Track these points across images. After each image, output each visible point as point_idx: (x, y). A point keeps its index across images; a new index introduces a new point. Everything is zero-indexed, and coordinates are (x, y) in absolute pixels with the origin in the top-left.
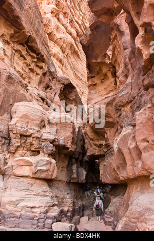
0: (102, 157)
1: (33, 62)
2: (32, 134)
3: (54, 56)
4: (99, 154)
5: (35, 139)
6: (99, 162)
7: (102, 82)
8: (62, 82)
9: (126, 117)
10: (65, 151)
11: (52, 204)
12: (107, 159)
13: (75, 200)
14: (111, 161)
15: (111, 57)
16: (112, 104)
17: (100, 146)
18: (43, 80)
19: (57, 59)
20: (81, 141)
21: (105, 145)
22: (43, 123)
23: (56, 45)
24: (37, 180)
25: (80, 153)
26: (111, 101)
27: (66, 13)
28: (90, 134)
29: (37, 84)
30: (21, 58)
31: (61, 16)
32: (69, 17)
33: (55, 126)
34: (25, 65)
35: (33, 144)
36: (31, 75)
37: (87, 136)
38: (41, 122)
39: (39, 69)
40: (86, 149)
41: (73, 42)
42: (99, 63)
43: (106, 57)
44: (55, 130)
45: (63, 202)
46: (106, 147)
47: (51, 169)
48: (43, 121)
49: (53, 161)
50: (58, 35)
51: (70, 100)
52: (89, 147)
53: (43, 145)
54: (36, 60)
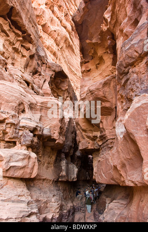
0: (96, 151)
1: (18, 41)
2: (5, 119)
3: (48, 48)
4: (92, 148)
5: (9, 125)
6: (92, 158)
7: (97, 68)
8: (53, 69)
9: (138, 82)
10: (51, 144)
11: (28, 214)
12: (103, 154)
13: (64, 203)
14: (107, 156)
15: (109, 20)
16: (110, 84)
17: (94, 138)
18: (30, 64)
19: (51, 52)
20: (72, 133)
21: (100, 137)
22: (21, 107)
23: (50, 37)
24: (9, 180)
25: (71, 146)
26: (108, 80)
27: (61, 6)
28: (83, 125)
29: (23, 67)
30: (3, 34)
31: (56, 9)
32: (64, 11)
33: (39, 112)
34: (8, 43)
35: (7, 133)
36: (16, 56)
37: (79, 127)
38: (19, 105)
39: (25, 50)
40: (78, 142)
41: (68, 36)
42: (94, 44)
43: (102, 23)
44: (39, 117)
45: (47, 207)
46: (102, 140)
47: (30, 166)
48: (21, 104)
49: (33, 155)
50: (52, 28)
51: (62, 90)
52: (81, 140)
53: (20, 134)
54: (21, 39)
